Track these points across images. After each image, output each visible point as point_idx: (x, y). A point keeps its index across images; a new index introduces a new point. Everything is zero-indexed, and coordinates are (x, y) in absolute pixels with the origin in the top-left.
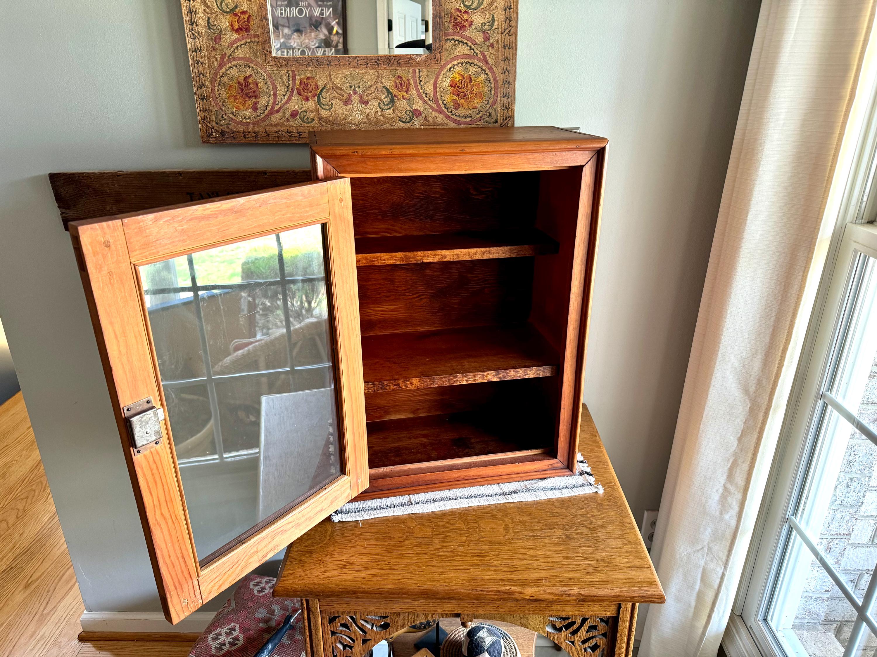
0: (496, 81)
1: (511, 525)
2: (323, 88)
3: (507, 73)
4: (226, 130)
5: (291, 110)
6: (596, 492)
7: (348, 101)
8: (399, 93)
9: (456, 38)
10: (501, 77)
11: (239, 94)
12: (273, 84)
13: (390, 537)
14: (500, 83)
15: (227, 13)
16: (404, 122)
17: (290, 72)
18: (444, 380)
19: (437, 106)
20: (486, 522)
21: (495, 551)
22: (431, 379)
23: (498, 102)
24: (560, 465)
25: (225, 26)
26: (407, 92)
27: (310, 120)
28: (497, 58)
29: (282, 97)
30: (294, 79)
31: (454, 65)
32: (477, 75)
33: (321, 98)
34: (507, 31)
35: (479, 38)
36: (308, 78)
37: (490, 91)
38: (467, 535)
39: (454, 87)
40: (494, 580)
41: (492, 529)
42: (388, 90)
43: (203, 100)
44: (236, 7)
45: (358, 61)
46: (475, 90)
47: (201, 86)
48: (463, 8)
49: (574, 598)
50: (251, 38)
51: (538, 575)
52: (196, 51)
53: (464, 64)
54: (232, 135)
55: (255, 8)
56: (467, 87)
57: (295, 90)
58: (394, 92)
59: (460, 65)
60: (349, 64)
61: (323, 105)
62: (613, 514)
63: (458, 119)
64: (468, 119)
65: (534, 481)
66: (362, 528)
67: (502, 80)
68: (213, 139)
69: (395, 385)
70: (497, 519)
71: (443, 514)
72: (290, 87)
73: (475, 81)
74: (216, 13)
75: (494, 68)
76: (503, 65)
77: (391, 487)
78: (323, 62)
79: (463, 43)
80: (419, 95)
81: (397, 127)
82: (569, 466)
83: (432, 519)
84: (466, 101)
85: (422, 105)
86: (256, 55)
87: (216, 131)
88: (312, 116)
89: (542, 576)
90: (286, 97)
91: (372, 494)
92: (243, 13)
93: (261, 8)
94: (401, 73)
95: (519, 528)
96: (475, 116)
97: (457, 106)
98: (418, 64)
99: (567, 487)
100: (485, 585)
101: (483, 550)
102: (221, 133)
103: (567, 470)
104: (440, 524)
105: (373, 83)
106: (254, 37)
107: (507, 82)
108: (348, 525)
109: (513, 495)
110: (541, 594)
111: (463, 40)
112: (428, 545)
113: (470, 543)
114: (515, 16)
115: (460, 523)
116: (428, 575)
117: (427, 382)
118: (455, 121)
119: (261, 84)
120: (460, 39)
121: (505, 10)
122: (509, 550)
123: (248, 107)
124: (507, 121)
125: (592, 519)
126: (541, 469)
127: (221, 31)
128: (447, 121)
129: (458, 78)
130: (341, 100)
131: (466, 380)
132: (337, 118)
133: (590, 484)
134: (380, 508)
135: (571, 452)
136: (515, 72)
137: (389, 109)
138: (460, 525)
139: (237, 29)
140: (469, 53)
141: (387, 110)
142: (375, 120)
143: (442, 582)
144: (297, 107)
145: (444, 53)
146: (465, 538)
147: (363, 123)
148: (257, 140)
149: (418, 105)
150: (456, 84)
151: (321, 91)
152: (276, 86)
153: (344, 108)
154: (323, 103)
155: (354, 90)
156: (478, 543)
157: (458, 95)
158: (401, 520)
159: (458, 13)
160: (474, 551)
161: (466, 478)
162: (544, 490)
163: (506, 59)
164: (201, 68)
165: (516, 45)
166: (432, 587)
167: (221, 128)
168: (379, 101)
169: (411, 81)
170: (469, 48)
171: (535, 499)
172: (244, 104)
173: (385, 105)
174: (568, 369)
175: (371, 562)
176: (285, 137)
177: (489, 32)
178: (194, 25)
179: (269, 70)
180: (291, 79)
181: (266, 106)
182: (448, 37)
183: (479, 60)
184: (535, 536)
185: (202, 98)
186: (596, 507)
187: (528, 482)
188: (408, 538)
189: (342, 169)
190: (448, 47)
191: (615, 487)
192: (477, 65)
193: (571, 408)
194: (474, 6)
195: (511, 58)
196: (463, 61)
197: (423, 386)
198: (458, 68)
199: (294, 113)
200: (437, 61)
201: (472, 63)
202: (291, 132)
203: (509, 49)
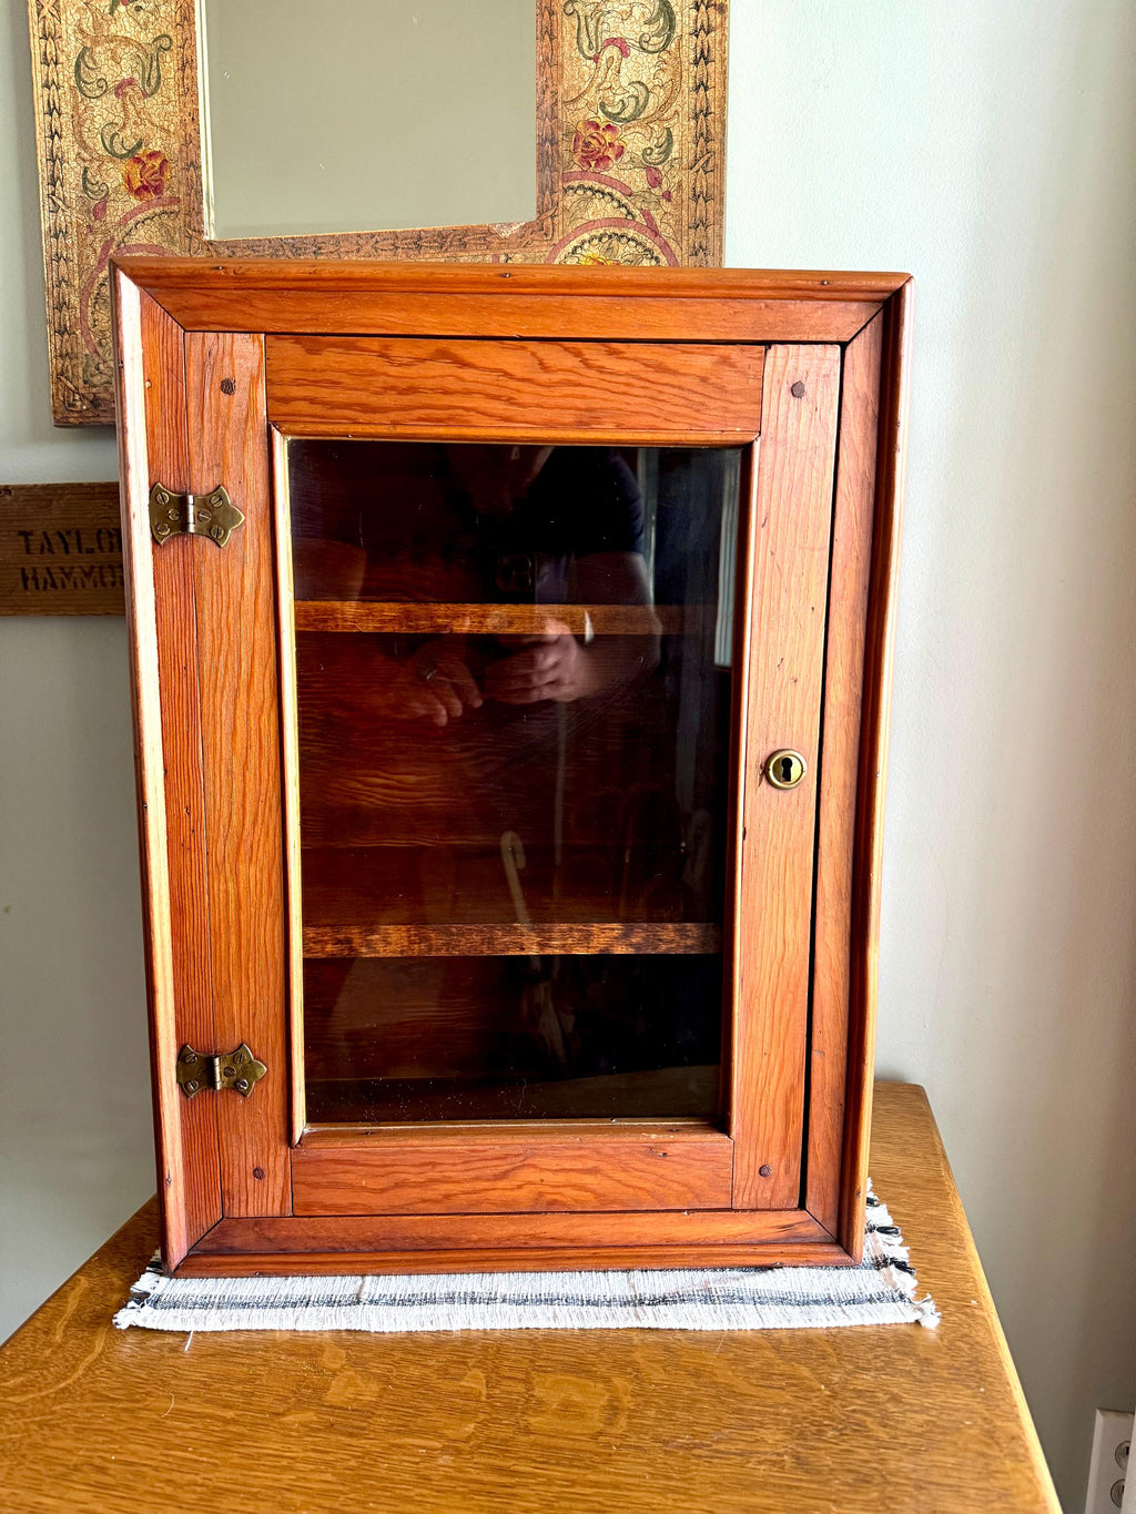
1: (627, 1402)
3: (701, 254)
4: (101, 395)
6: (917, 1322)
9: (588, 183)
13: (253, 1394)
15: (122, 157)
18: (476, 938)
21: (550, 1482)
24: (814, 1230)
25: (116, 184)
28: (679, 221)
31: (583, 242)
32: (634, 262)
34: (701, 162)
35: (638, 180)
38: (482, 1417)
43: (62, 334)
44: (139, 145)
45: (377, 242)
47: (61, 305)
48: (602, 120)
50: (164, 205)
52: (56, 236)
53: (604, 240)
55: (176, 146)
59: (596, 242)
60: (358, 251)
62: (963, 1398)
65: (736, 1273)
66: (189, 1355)
68: (76, 415)
69: (339, 942)
70: (591, 1375)
71: (438, 1344)
74: (100, 159)
75: (673, 245)
76: (692, 238)
77: (314, 1244)
78: (305, 249)
79: (603, 193)
82: (842, 1237)
83: (398, 1355)
86: (172, 238)
87: (83, 397)
91: (256, 1259)
92: (153, 155)
93: (187, 145)
95: (652, 1413)
98: (505, 242)
99: (829, 1301)
101: (514, 1473)
102: (92, 402)
103: (835, 1249)
104: (414, 1371)
106: (171, 203)
108: (155, 1342)
109: (662, 1307)
111: (603, 186)
112: (351, 1435)
113: (480, 1447)
114: (718, 130)
115: (475, 1377)
117: (430, 939)
120: (597, 186)
121: (696, 117)
122: (597, 1484)
125: (890, 1407)
126: (757, 1236)
127: (107, 194)
131: (539, 944)
133: (902, 1297)
134: (268, 1304)
135: (847, 1190)
136: (721, 251)
138: (471, 1382)
139: (139, 188)
140: (617, 215)
145: (560, 218)
146: (470, 1428)
158: (307, 1347)
159: (592, 130)
161: (533, 1243)
162: (758, 1300)
163: (700, 224)
164: (63, 269)
165: (722, 193)
167: (94, 390)
170: (616, 204)
171: (726, 1327)
174: (828, 931)
175: (156, 1469)
177: (660, 167)
178: (58, 183)
182: (571, 183)
183: (639, 228)
184: (696, 1446)
185: (62, 331)
186: (910, 1372)
187: (719, 1274)
188: (301, 1405)
189: (188, 316)
190: (569, 205)
191: (977, 1312)
192: (633, 240)
193: (843, 1054)
194: (627, 114)
195: (711, 219)
196: (602, 231)
197: (417, 950)
198: (591, 248)
200: (546, 234)
201: (622, 236)
203: (706, 201)
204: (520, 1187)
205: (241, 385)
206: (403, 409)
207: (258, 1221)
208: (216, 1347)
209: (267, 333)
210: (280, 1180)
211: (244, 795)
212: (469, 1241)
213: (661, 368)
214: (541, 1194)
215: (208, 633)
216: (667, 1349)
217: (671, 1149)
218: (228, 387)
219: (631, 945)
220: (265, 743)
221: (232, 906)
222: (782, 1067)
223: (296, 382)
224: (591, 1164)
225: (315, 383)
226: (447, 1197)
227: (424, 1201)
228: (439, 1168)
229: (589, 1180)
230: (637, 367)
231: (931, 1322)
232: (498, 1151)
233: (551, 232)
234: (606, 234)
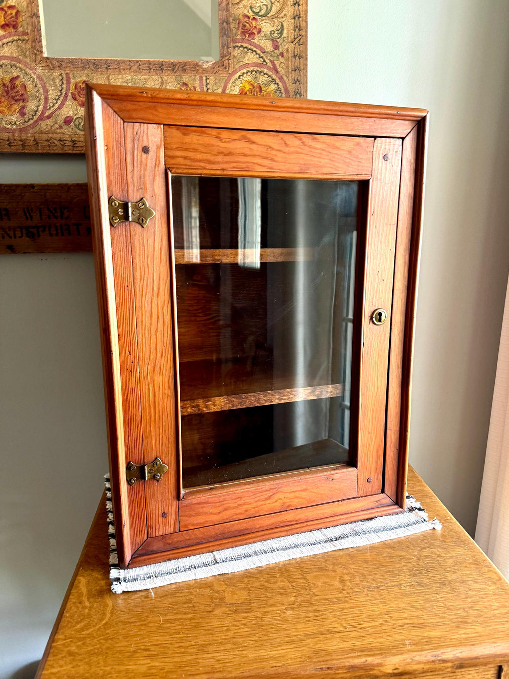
0: (287, 90)
1: (346, 577)
3: (298, 83)
5: (64, 117)
6: (434, 528)
9: (245, 45)
10: (292, 87)
11: (4, 96)
12: (44, 87)
13: (194, 607)
14: (291, 93)
17: (64, 75)
18: (253, 399)
20: (315, 576)
21: (334, 611)
22: (237, 398)
24: (388, 501)
28: (287, 67)
29: (55, 102)
30: (68, 82)
31: (243, 73)
32: (267, 84)
34: (297, 40)
35: (269, 46)
38: (294, 594)
40: (343, 651)
41: (325, 584)
44: (2, 1)
45: (140, 65)
48: (251, 14)
49: (450, 664)
50: (19, 36)
51: (398, 637)
53: (253, 73)
55: (25, 4)
57: (70, 94)
59: (249, 73)
60: (130, 69)
62: (461, 551)
65: (361, 523)
66: (155, 598)
67: (293, 90)
69: (193, 407)
70: (327, 570)
71: (259, 571)
72: (64, 91)
73: (266, 90)
75: (285, 78)
76: (294, 75)
77: (189, 542)
78: (101, 66)
79: (252, 50)
82: (398, 501)
83: (246, 580)
86: (25, 54)
89: (403, 637)
90: (59, 102)
91: (165, 553)
92: (11, 7)
93: (31, 4)
94: (187, 80)
95: (358, 579)
98: (205, 70)
99: (400, 527)
100: (333, 659)
101: (318, 611)
103: (396, 507)
104: (258, 584)
106: (23, 35)
107: (298, 93)
108: (136, 596)
109: (340, 540)
110: (408, 664)
111: (252, 47)
112: (246, 612)
113: (300, 605)
114: (304, 25)
115: (282, 581)
116: (252, 655)
117: (233, 401)
119: (30, 86)
120: (249, 47)
121: (294, 18)
122: (351, 608)
123: (15, 111)
125: (439, 558)
126: (367, 507)
129: (248, 87)
131: (278, 399)
133: (425, 520)
134: (178, 571)
135: (400, 483)
136: (306, 82)
138: (282, 583)
139: (3, 25)
140: (259, 62)
143: (273, 663)
144: (71, 113)
145: (232, 61)
146: (292, 599)
148: (24, 149)
150: (246, 93)
152: (47, 89)
156: (310, 603)
158: (206, 584)
159: (246, 19)
160: (307, 615)
161: (282, 525)
162: (375, 531)
163: (297, 69)
165: (306, 55)
166: (261, 670)
169: (197, 88)
170: (258, 56)
171: (368, 543)
172: (9, 109)
174: (393, 381)
175: (171, 644)
176: (56, 146)
177: (278, 40)
179: (39, 71)
180: (65, 82)
181: (36, 111)
182: (237, 44)
183: (269, 68)
184: (380, 587)
186: (439, 545)
187: (354, 524)
188: (218, 606)
189: (125, 115)
190: (236, 54)
191: (452, 521)
192: (267, 74)
193: (398, 429)
194: (262, 13)
195: (302, 68)
196: (252, 69)
197: (227, 407)
198: (247, 76)
199: (68, 119)
200: (225, 68)
201: (261, 72)
202: (64, 140)
203: (300, 59)
204: (276, 502)
205: (152, 149)
206: (226, 162)
207: (163, 536)
208: (164, 593)
209: (164, 125)
210: (174, 517)
211: (156, 344)
212: (256, 528)
213: (334, 147)
214: (284, 503)
215: (138, 269)
216: (350, 555)
217: (335, 476)
218: (145, 150)
219: (315, 395)
220: (165, 319)
221: (151, 396)
222: (376, 437)
223: (178, 149)
224: (304, 487)
225: (187, 149)
226: (246, 511)
227: (236, 514)
228: (243, 499)
229: (303, 494)
230: (324, 146)
231: (439, 527)
232: (268, 488)
233: (228, 67)
234: (254, 70)
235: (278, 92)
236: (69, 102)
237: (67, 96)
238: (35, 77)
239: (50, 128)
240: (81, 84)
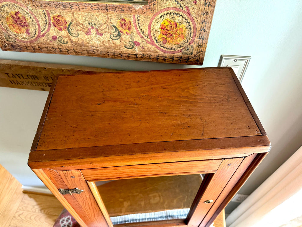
0: (195, 27)
2: (71, 23)
3: (204, 23)
4: (14, 44)
5: (52, 36)
7: (88, 32)
8: (124, 30)
10: (199, 26)
11: (15, 23)
12: (36, 18)
14: (198, 30)
16: (128, 48)
17: (45, 11)
19: (151, 41)
23: (195, 42)
26: (129, 30)
27: (65, 42)
28: (198, 12)
29: (44, 27)
30: (49, 16)
31: (164, 14)
32: (181, 23)
33: (70, 30)
36: (59, 16)
37: (190, 34)
39: (164, 29)
42: (115, 28)
45: (92, 6)
46: (179, 32)
53: (171, 14)
54: (18, 47)
56: (173, 30)
57: (52, 23)
58: (120, 29)
59: (169, 15)
61: (72, 34)
63: (165, 49)
64: (172, 50)
67: (200, 27)
68: (8, 49)
72: (48, 21)
73: (180, 27)
75: (195, 19)
76: (202, 18)
78: (67, 6)
80: (138, 33)
81: (124, 51)
84: (171, 39)
85: (140, 39)
87: (8, 44)
88: (66, 40)
90: (47, 27)
94: (125, 17)
96: (177, 49)
97: (165, 42)
98: (137, 11)
102: (11, 46)
105: (104, 22)
107: (203, 29)
118: (163, 51)
119: (27, 18)
123: (24, 32)
124: (199, 54)
128: (157, 50)
129: (167, 23)
130: (83, 31)
132: (83, 42)
136: (211, 23)
137: (117, 39)
140: (177, 7)
141: (116, 40)
142: (108, 45)
144: (55, 34)
145: (156, 5)
147: (101, 46)
149: (137, 39)
150: (165, 28)
151: (69, 25)
152: (38, 20)
153: (86, 36)
154: (72, 32)
155: (92, 26)
157: (166, 35)
163: (205, 13)
165: (215, 4)
167: (11, 43)
168: (110, 34)
169: (132, 23)
170: (176, 3)
172: (20, 30)
173: (114, 37)
176: (51, 50)
179: (30, 8)
180: (47, 16)
181: (35, 32)
183: (184, 12)
190: (160, 1)
192: (182, 16)
195: (209, 13)
196: (171, 11)
198: (167, 17)
199: (54, 37)
200: (151, 10)
201: (178, 14)
202: (55, 48)
203: (209, 6)
206: (122, 175)
233: (153, 10)
234: (172, 13)
235: (188, 28)
236: (52, 28)
237: (50, 25)
238: (28, 12)
239: (45, 41)
240: (57, 17)
